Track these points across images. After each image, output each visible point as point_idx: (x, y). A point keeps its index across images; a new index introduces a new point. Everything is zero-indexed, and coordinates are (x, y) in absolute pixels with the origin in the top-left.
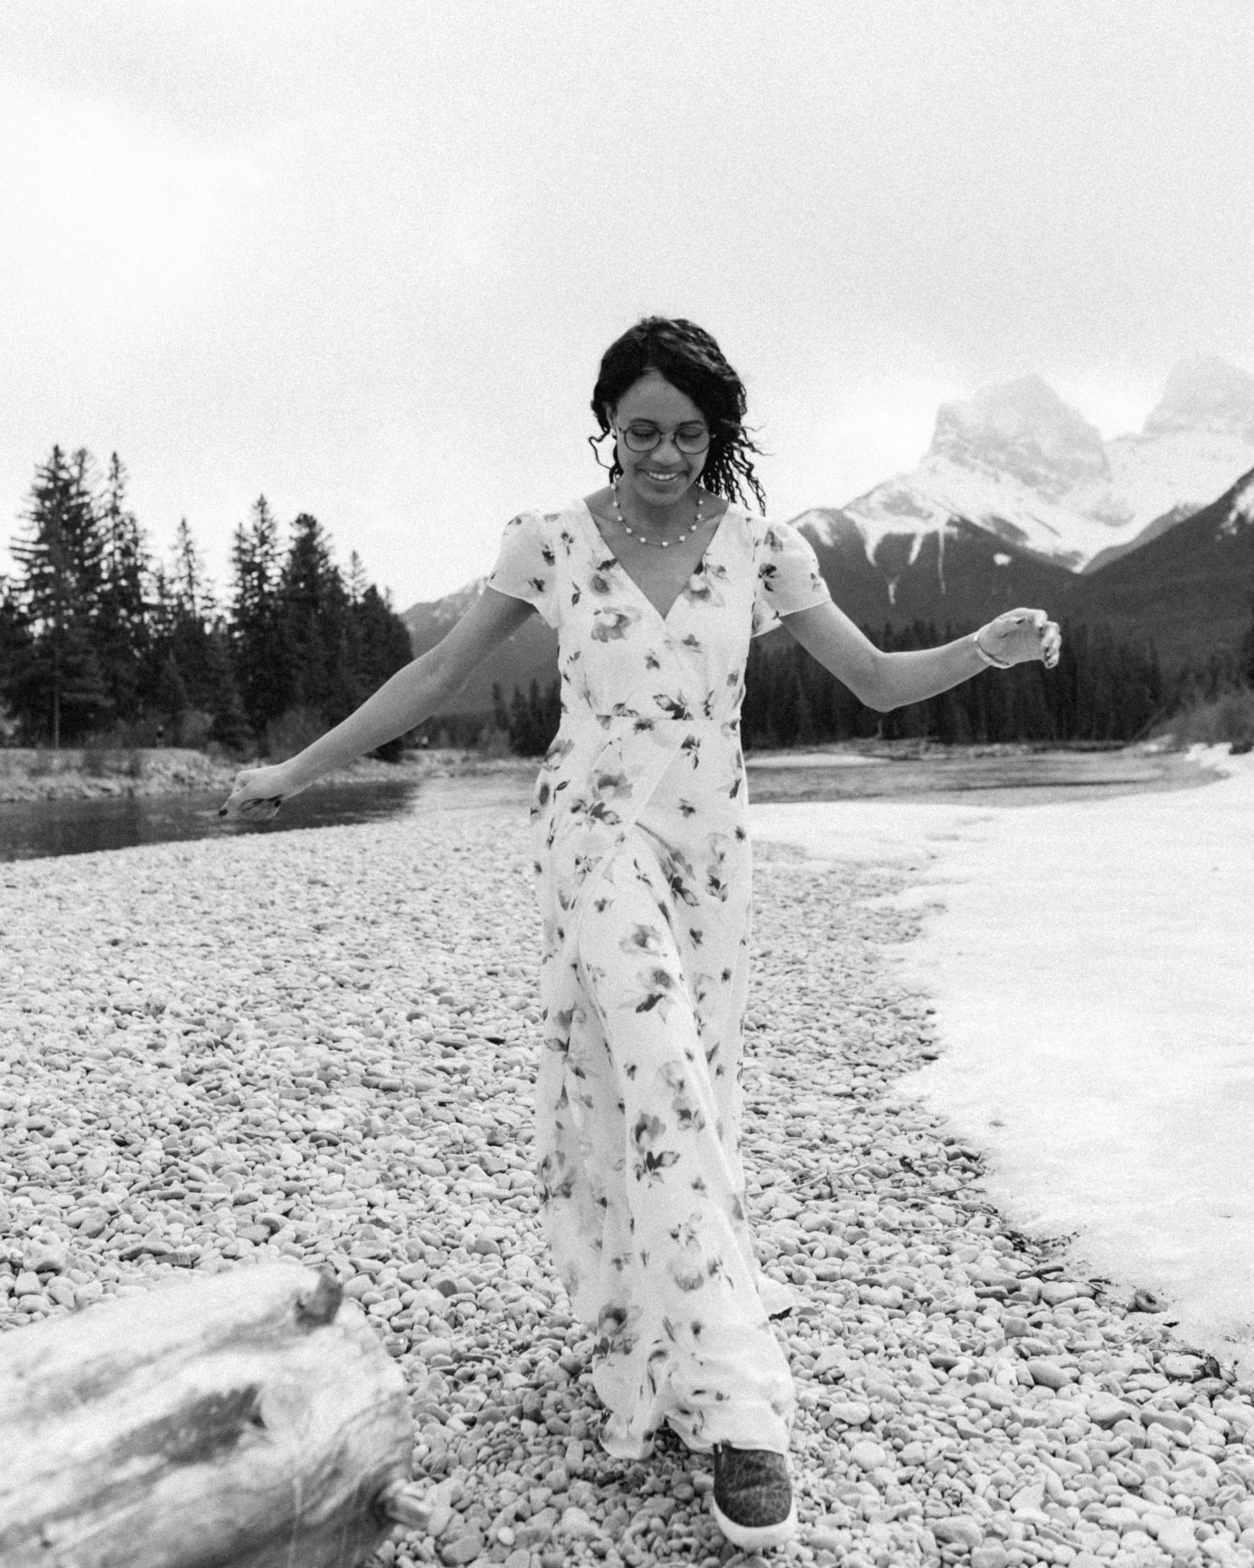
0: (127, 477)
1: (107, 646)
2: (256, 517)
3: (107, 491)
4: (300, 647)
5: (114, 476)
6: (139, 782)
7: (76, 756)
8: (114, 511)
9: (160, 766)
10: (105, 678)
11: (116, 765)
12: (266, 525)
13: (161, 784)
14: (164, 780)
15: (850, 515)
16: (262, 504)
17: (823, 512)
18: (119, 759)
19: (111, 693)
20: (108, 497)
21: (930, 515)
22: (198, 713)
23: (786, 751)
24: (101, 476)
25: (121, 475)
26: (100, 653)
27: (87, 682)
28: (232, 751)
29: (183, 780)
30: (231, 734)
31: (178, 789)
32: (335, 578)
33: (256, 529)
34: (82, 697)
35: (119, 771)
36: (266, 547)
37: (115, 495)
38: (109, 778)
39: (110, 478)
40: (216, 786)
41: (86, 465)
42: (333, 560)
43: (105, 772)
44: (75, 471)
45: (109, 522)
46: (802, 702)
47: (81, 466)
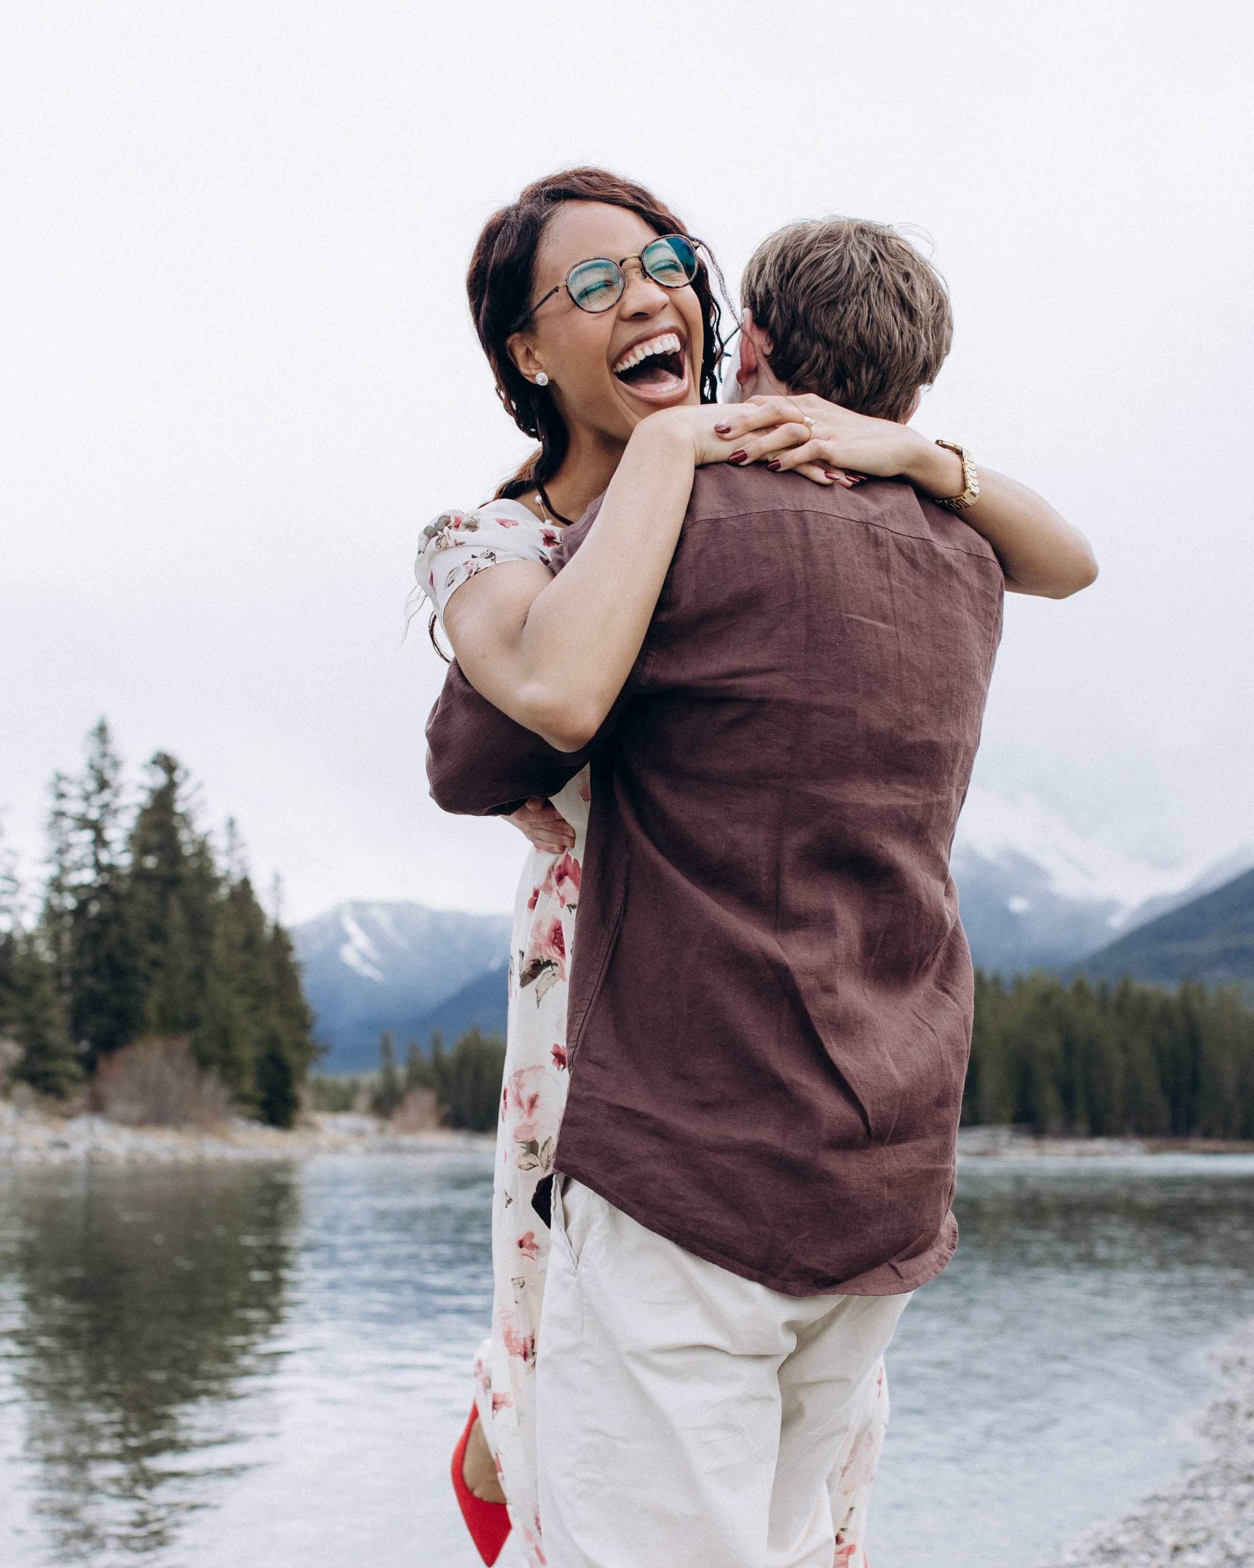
2: (93, 748)
4: (154, 950)
12: (106, 762)
16: (102, 732)
28: (50, 1100)
30: (48, 1074)
32: (202, 850)
33: (92, 767)
36: (106, 796)
42: (201, 826)
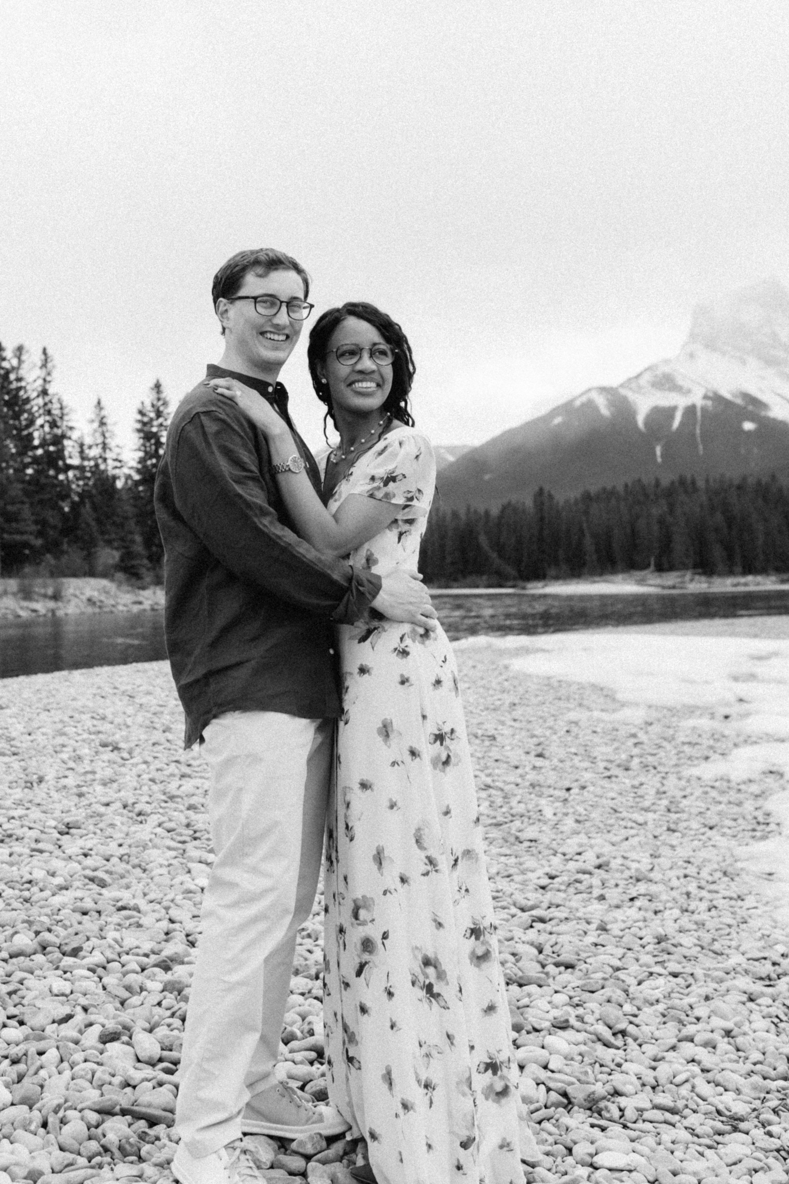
0: (54, 367)
1: (37, 498)
2: (153, 396)
3: (39, 377)
5: (44, 365)
6: (60, 604)
7: (13, 584)
8: (44, 392)
9: (78, 593)
10: (36, 522)
11: (43, 591)
12: (161, 403)
13: (77, 606)
14: (80, 604)
15: (623, 392)
16: (158, 387)
17: (603, 390)
18: (45, 586)
19: (40, 534)
20: (40, 382)
21: (689, 391)
22: (108, 550)
23: (575, 581)
24: (35, 366)
25: (49, 365)
26: (32, 504)
27: (21, 526)
28: (133, 580)
29: (94, 603)
30: (133, 567)
31: (90, 610)
33: (153, 406)
34: (18, 537)
35: (45, 596)
36: (161, 420)
37: (45, 380)
38: (37, 601)
39: (41, 368)
40: (121, 608)
41: (24, 357)
43: (36, 597)
44: (15, 362)
45: (40, 401)
46: (588, 541)
47: (19, 358)
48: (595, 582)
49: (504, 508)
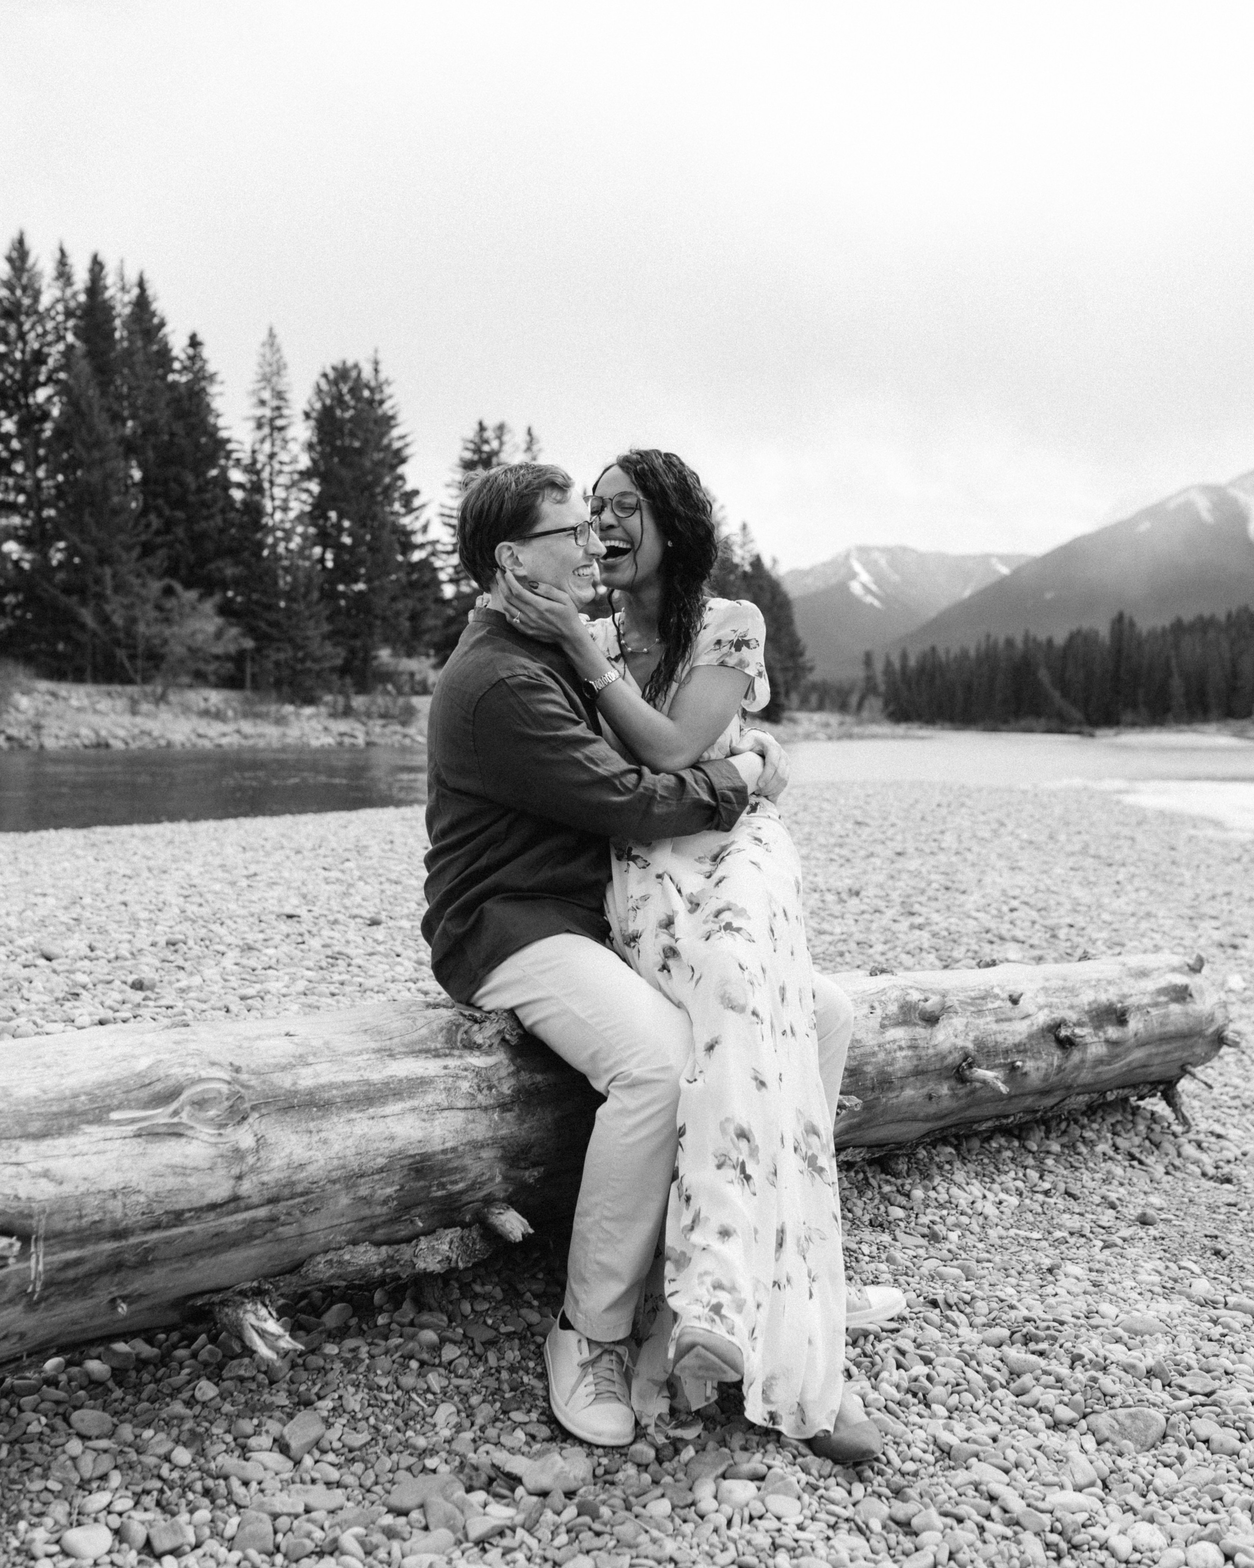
0: (540, 450)
5: (529, 449)
15: (1233, 492)
17: (1207, 489)
23: (1156, 729)
24: (518, 448)
25: (535, 448)
39: (525, 451)
41: (506, 438)
44: (495, 444)
47: (501, 440)
48: (1181, 731)
49: (1072, 637)
